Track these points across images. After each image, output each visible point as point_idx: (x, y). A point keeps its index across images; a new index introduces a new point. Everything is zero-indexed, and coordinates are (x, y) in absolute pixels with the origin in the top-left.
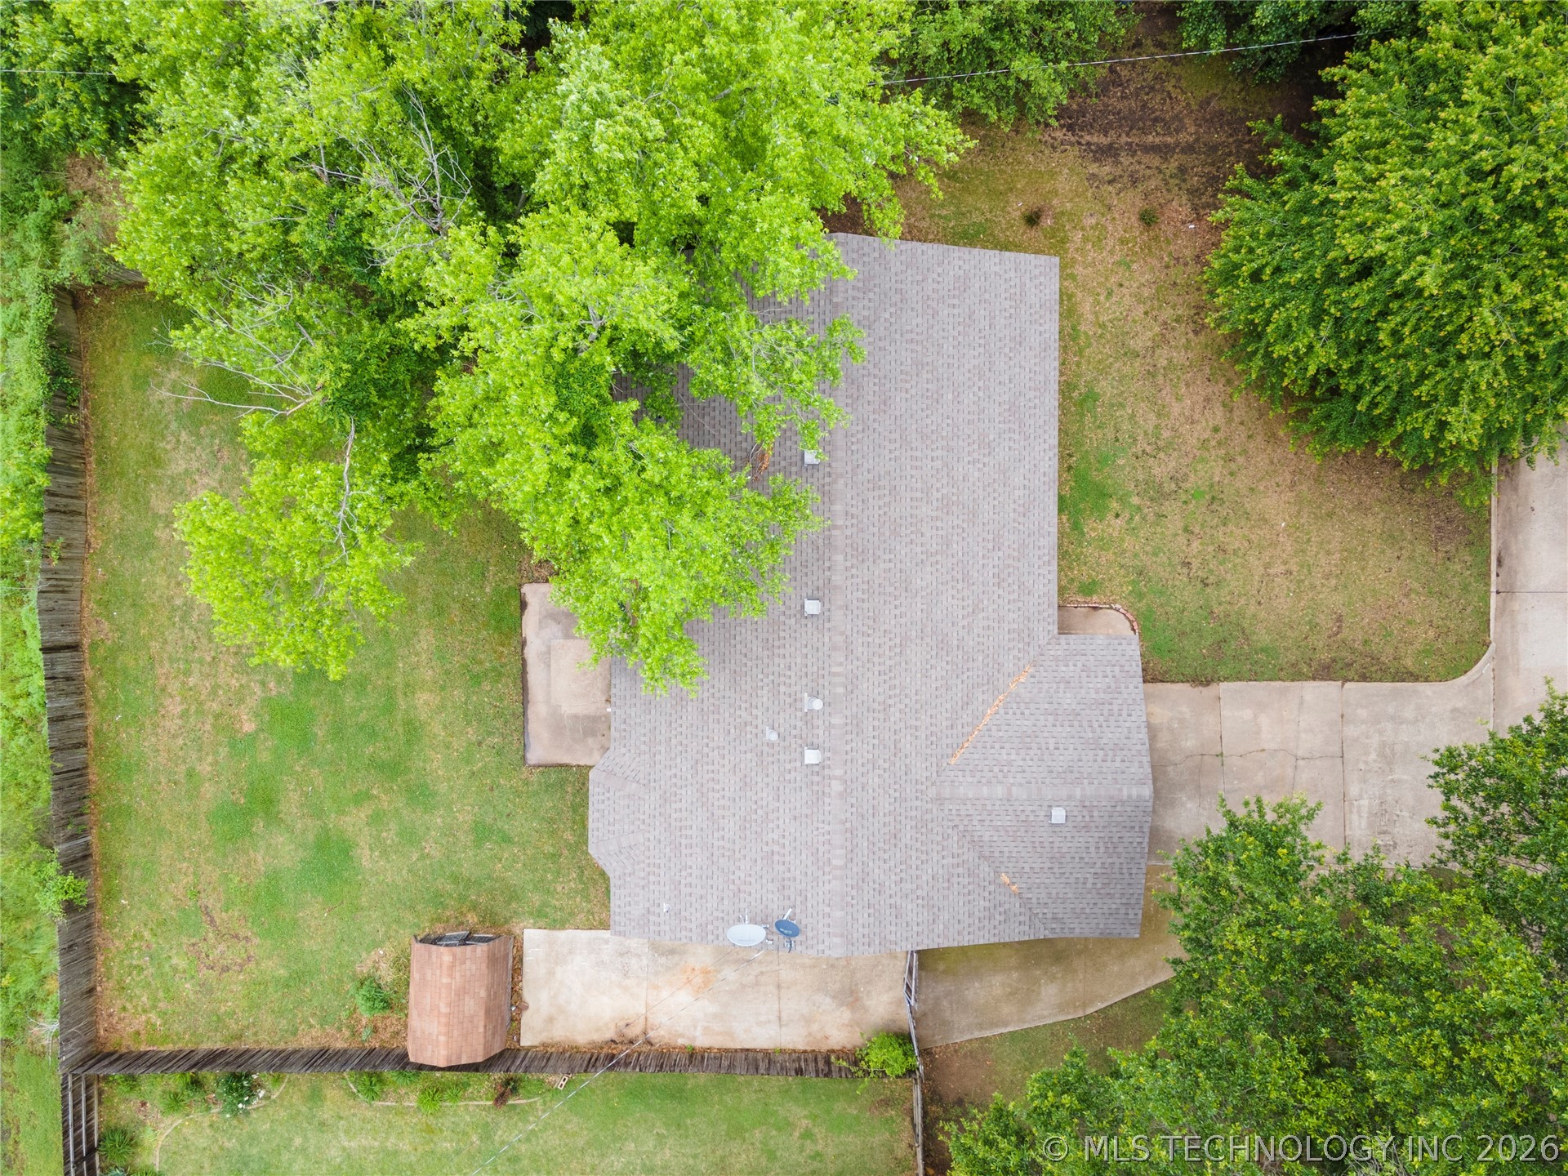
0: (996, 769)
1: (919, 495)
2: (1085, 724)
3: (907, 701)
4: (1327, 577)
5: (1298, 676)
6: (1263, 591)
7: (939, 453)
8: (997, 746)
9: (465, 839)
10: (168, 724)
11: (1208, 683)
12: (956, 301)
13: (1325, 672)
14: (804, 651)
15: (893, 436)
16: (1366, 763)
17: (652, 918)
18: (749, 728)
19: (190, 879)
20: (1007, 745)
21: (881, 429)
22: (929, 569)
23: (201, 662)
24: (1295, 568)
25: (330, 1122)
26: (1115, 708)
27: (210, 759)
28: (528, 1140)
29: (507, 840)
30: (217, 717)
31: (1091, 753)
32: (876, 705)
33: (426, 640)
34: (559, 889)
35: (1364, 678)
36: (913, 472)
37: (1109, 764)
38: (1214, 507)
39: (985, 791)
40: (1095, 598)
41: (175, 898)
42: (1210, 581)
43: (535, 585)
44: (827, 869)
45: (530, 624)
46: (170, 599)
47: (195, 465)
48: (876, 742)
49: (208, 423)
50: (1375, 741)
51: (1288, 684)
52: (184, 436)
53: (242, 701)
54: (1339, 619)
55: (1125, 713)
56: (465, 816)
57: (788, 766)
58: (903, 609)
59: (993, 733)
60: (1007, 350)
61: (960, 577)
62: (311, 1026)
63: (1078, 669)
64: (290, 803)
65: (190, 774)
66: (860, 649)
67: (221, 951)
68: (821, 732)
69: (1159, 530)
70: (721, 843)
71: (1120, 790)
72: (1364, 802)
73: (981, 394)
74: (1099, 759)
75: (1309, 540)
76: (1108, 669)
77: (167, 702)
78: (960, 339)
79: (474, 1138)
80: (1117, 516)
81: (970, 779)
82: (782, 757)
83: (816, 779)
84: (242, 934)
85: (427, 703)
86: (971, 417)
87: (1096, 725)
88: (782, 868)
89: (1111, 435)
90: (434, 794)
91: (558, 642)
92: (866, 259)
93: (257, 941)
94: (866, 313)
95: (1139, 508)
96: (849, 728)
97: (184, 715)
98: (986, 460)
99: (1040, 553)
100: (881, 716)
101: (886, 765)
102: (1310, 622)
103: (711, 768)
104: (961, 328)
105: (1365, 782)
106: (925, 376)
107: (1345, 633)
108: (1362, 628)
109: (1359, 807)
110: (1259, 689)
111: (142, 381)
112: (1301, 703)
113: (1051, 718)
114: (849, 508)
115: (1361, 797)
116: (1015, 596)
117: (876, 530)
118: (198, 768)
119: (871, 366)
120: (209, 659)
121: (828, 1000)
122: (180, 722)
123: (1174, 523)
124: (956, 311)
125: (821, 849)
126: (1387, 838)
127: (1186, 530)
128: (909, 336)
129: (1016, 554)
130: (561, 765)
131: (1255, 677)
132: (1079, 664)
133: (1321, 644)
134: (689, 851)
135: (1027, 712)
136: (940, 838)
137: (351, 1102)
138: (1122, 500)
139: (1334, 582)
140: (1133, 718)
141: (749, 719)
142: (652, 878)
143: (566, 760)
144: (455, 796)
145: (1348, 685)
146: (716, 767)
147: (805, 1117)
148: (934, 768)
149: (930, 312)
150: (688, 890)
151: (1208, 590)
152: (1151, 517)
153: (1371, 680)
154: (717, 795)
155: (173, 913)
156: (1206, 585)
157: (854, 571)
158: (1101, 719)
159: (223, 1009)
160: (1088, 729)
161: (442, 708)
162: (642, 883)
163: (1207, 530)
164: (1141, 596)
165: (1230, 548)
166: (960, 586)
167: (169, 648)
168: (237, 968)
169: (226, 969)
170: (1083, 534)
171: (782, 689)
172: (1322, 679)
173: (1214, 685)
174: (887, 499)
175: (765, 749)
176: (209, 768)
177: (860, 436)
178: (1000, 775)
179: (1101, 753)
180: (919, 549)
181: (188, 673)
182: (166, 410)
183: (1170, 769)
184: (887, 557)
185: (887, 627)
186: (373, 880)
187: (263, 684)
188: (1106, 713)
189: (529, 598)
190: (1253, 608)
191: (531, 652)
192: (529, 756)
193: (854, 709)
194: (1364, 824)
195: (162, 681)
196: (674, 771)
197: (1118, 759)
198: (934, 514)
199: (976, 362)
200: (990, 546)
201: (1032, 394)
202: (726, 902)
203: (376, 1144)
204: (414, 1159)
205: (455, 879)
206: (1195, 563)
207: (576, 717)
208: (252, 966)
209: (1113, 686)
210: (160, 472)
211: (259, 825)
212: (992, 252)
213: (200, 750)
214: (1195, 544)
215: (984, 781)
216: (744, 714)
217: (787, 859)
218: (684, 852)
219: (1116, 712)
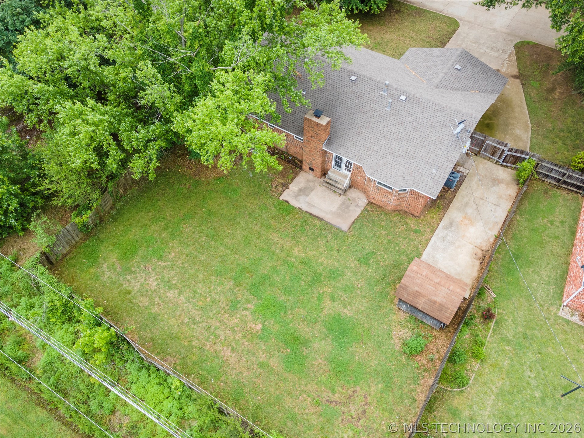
0: (434, 74)
8: (426, 73)
9: (363, 268)
10: (232, 360)
14: (366, 87)
16: (475, 46)
17: (436, 178)
18: (382, 115)
19: (309, 400)
23: (218, 328)
25: (472, 413)
27: (261, 352)
28: (516, 325)
29: (373, 254)
30: (245, 337)
32: (396, 81)
33: (275, 237)
34: (404, 248)
39: (440, 77)
41: (314, 414)
43: (282, 195)
44: (446, 109)
45: (294, 203)
46: (182, 323)
47: (142, 280)
48: (408, 86)
49: (133, 265)
50: (469, 43)
52: (128, 277)
53: (246, 323)
55: (432, 51)
56: (353, 264)
57: (402, 108)
58: (369, 67)
59: (421, 74)
61: (367, 60)
62: (415, 389)
63: (413, 57)
64: (304, 331)
65: (262, 365)
66: (375, 75)
67: (354, 409)
68: (396, 93)
70: (419, 140)
71: (457, 53)
74: (444, 56)
76: (417, 53)
77: (222, 354)
79: (507, 348)
81: (433, 80)
82: (398, 108)
83: (411, 100)
84: (351, 393)
85: (299, 251)
87: (432, 56)
88: (438, 124)
90: (337, 269)
91: (307, 199)
93: (358, 388)
96: (399, 86)
97: (233, 350)
100: (400, 82)
101: (417, 88)
103: (389, 133)
111: (96, 278)
113: (424, 63)
116: (381, 58)
118: (261, 360)
120: (219, 324)
121: (494, 188)
122: (236, 354)
125: (437, 108)
130: (354, 222)
132: (411, 57)
134: (416, 153)
135: (419, 67)
136: (450, 93)
137: (465, 395)
139: (418, 35)
141: (379, 113)
142: (420, 171)
143: (353, 220)
144: (343, 262)
146: (390, 131)
147: (543, 219)
148: (425, 84)
150: (431, 159)
154: (400, 135)
155: (320, 420)
157: (349, 66)
159: (384, 428)
161: (305, 247)
162: (420, 176)
166: (370, 61)
167: (201, 337)
168: (367, 406)
169: (364, 412)
171: (375, 99)
175: (392, 112)
176: (264, 356)
178: (436, 74)
179: (442, 56)
181: (217, 337)
182: (114, 278)
185: (372, 71)
186: (359, 316)
187: (246, 309)
188: (430, 54)
189: (285, 199)
191: (305, 208)
192: (343, 229)
195: (212, 350)
196: (383, 146)
197: (446, 53)
200: (362, 55)
202: (442, 148)
203: (493, 397)
204: (508, 383)
205: (378, 282)
207: (339, 208)
208: (369, 399)
209: (423, 52)
210: (132, 294)
211: (305, 351)
213: (254, 354)
215: (436, 77)
216: (376, 114)
217: (436, 121)
218: (415, 155)
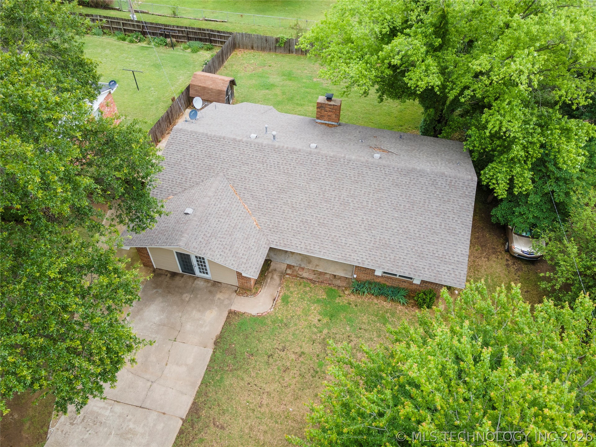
0: (220, 197)
1: (352, 192)
2: (225, 236)
3: (263, 172)
4: (251, 429)
5: (199, 394)
6: (255, 387)
7: (370, 205)
8: (230, 202)
11: (216, 343)
12: (443, 227)
13: (195, 409)
15: (381, 186)
16: (130, 420)
20: (228, 205)
21: (385, 181)
22: (318, 191)
24: (263, 410)
26: (227, 251)
31: (210, 232)
32: (266, 159)
35: (181, 432)
36: (363, 192)
37: (202, 236)
38: (312, 371)
39: (213, 189)
40: (280, 301)
42: (270, 359)
48: (251, 156)
50: (140, 430)
51: (197, 388)
54: (222, 428)
55: (222, 253)
58: (303, 176)
59: (236, 203)
60: (416, 248)
61: (310, 204)
63: (251, 246)
64: (288, 83)
66: (291, 156)
69: (306, 340)
71: (188, 234)
72: (107, 413)
73: (395, 231)
74: (206, 233)
75: (277, 422)
76: (246, 257)
78: (424, 226)
80: (319, 321)
81: (220, 187)
86: (385, 223)
87: (222, 240)
89: (363, 326)
92: (465, 188)
94: (439, 184)
95: (321, 332)
96: (260, 147)
98: (363, 227)
99: (312, 245)
100: (261, 160)
101: (240, 158)
102: (228, 410)
104: (429, 227)
105: (119, 416)
106: (407, 205)
107: (213, 429)
108: (212, 441)
109: (107, 409)
110: (201, 371)
112: (182, 393)
113: (233, 225)
114: (352, 162)
115: (112, 411)
116: (295, 229)
117: (340, 171)
119: (414, 182)
123: (307, 348)
124: (438, 226)
126: (79, 420)
127: (303, 353)
128: (427, 201)
129: (314, 233)
131: (209, 369)
132: (253, 247)
133: (211, 412)
135: (240, 218)
136: (201, 174)
138: (327, 324)
139: (247, 431)
140: (218, 256)
145: (181, 422)
148: (231, 177)
149: (438, 213)
151: (266, 357)
152: (314, 337)
153: (178, 437)
156: (269, 357)
157: (325, 159)
158: (224, 243)
160: (222, 236)
163: (300, 365)
164: (274, 322)
165: (285, 375)
166: (306, 203)
169: (245, 68)
170: (313, 303)
172: (191, 408)
173: (213, 346)
174: (353, 178)
176: (305, 72)
177: (383, 172)
178: (217, 197)
179: (209, 235)
180: (327, 188)
183: (180, 314)
184: (327, 174)
185: (297, 168)
186: (257, 92)
188: (226, 246)
190: (247, 379)
193: (267, 150)
194: (95, 409)
197: (202, 240)
198: (342, 198)
199: (411, 231)
200: (321, 221)
201: (392, 257)
206: (283, 354)
209: (237, 255)
211: (284, 77)
212: (468, 250)
214: (293, 357)
215: (217, 191)
219: (225, 250)
